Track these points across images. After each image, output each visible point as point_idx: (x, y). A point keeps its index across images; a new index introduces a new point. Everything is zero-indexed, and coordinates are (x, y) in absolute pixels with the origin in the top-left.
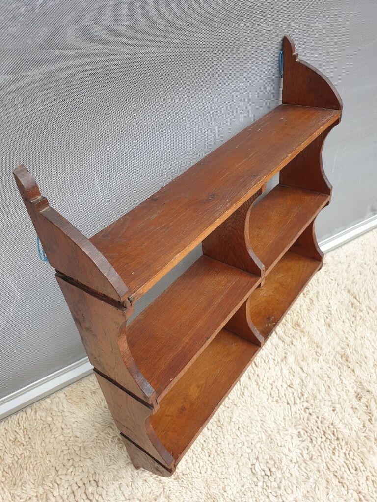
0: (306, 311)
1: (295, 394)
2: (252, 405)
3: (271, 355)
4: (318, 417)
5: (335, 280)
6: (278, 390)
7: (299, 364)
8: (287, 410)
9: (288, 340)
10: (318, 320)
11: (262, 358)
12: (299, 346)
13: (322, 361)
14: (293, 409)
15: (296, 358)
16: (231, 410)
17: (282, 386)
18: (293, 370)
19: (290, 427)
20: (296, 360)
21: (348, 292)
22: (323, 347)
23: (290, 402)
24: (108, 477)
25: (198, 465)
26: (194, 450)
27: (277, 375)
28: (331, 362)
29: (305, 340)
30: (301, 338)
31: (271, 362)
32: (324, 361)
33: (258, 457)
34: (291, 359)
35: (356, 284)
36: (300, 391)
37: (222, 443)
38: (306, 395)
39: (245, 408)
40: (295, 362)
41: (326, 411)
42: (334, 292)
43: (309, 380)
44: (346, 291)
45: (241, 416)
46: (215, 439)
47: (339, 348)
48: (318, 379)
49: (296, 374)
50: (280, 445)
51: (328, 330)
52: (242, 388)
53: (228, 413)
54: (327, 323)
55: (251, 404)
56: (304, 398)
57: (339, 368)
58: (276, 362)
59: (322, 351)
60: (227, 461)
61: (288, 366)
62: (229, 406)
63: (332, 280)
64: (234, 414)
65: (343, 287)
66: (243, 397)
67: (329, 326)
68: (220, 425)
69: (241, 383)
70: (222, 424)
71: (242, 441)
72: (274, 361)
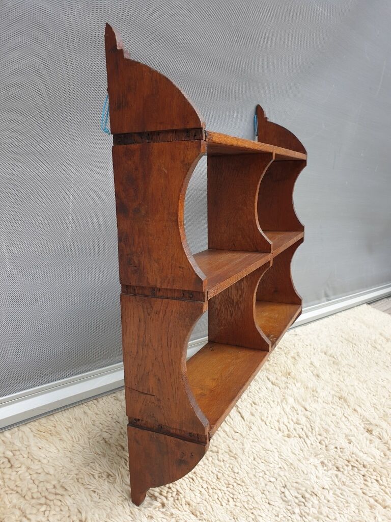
0: (292, 366)
1: (305, 428)
2: (263, 437)
3: (269, 396)
4: (336, 448)
5: (310, 345)
6: (286, 426)
7: (300, 404)
8: (301, 442)
9: (283, 385)
10: (306, 372)
11: (260, 399)
12: (295, 389)
13: (322, 402)
14: (308, 442)
15: (295, 400)
16: (241, 442)
17: (289, 423)
18: (296, 409)
19: (310, 456)
20: (296, 401)
21: (325, 354)
22: (319, 391)
23: (301, 436)
24: (99, 514)
25: (216, 497)
26: (208, 480)
27: (280, 413)
28: (330, 403)
29: (299, 385)
30: (294, 383)
31: (271, 403)
32: (323, 402)
33: (286, 485)
34: (291, 400)
35: (330, 348)
36: (309, 426)
37: (240, 472)
38: (317, 429)
39: (256, 440)
40: (295, 402)
41: (343, 442)
42: (312, 353)
43: (314, 417)
44: (323, 353)
45: (254, 447)
46: (230, 470)
47: (333, 392)
48: (323, 416)
49: (300, 412)
50: (305, 472)
51: (318, 379)
52: (248, 423)
53: (239, 444)
54: (315, 374)
56: (315, 431)
57: (341, 407)
58: (276, 403)
59: (319, 394)
60: (250, 490)
61: (289, 406)
62: (238, 439)
63: (307, 345)
64: (245, 445)
65: (319, 350)
66: (250, 430)
67: (318, 376)
68: (233, 455)
69: (245, 419)
70: (235, 454)
71: (263, 471)
72: (273, 401)
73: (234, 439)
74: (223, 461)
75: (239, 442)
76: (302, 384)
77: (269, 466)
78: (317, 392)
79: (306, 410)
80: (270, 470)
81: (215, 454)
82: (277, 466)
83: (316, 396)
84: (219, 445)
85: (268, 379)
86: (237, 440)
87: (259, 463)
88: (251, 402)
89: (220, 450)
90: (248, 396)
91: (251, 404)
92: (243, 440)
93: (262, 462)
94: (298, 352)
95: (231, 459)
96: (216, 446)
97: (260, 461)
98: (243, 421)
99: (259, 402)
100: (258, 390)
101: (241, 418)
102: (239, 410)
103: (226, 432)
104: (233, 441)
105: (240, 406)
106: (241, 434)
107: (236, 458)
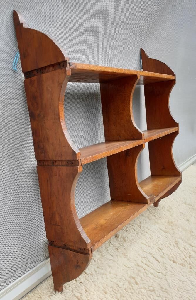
0: (170, 216)
3: (167, 242)
5: (174, 200)
7: (187, 243)
9: (171, 232)
10: (180, 219)
12: (180, 233)
16: (165, 279)
20: (184, 242)
21: (185, 204)
29: (180, 229)
30: (177, 229)
31: (169, 246)
35: (187, 200)
39: (173, 276)
42: (178, 205)
45: (174, 281)
51: (189, 223)
54: (186, 219)
55: (175, 272)
59: (195, 233)
63: (172, 200)
64: (168, 281)
65: (181, 202)
66: (166, 269)
67: (188, 221)
68: (165, 290)
69: (160, 261)
70: (166, 289)
71: (187, 298)
72: (170, 244)
73: (159, 278)
74: (160, 296)
75: (163, 279)
76: (182, 228)
77: (189, 293)
78: (193, 232)
79: (193, 247)
80: (191, 296)
81: (153, 292)
82: (194, 292)
83: (193, 235)
84: (153, 285)
85: (161, 230)
86: (161, 278)
87: (182, 293)
88: (157, 248)
89: (155, 289)
90: (153, 244)
91: (158, 249)
92: (166, 278)
93: (184, 291)
94: (170, 206)
95: (165, 294)
96: (151, 286)
97: (182, 291)
98: (159, 263)
99: (162, 246)
100: (157, 238)
101: (156, 261)
102: (153, 255)
103: (152, 274)
104: (159, 280)
105: (153, 253)
106: (162, 273)
107: (167, 292)
